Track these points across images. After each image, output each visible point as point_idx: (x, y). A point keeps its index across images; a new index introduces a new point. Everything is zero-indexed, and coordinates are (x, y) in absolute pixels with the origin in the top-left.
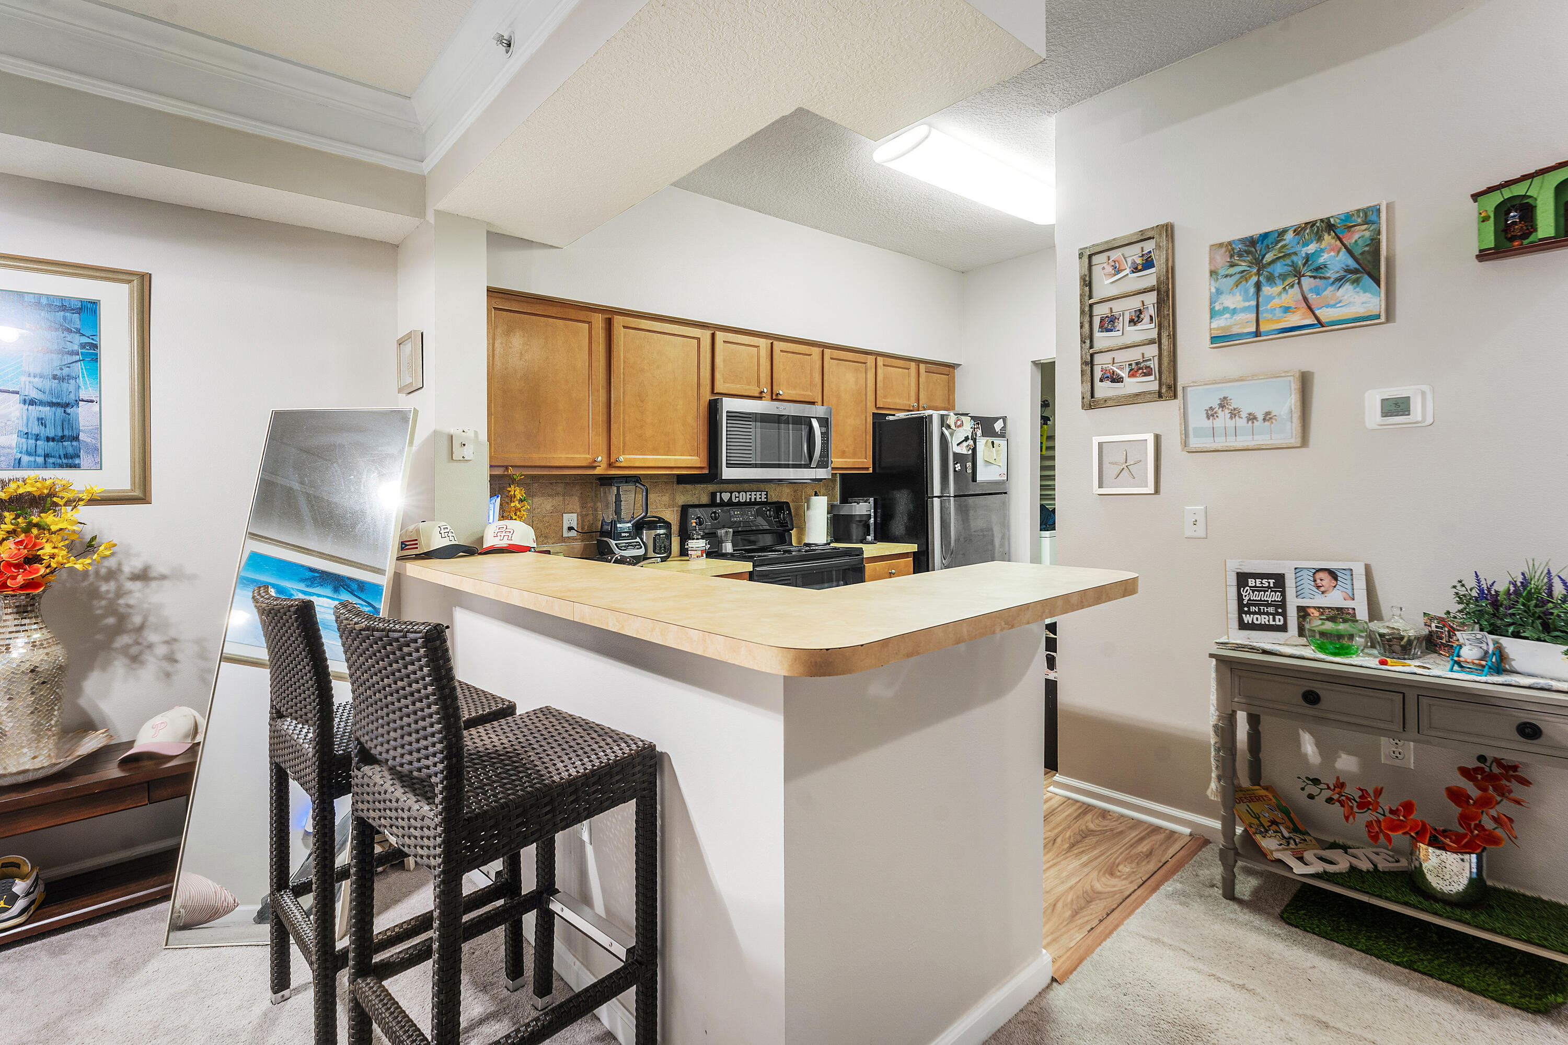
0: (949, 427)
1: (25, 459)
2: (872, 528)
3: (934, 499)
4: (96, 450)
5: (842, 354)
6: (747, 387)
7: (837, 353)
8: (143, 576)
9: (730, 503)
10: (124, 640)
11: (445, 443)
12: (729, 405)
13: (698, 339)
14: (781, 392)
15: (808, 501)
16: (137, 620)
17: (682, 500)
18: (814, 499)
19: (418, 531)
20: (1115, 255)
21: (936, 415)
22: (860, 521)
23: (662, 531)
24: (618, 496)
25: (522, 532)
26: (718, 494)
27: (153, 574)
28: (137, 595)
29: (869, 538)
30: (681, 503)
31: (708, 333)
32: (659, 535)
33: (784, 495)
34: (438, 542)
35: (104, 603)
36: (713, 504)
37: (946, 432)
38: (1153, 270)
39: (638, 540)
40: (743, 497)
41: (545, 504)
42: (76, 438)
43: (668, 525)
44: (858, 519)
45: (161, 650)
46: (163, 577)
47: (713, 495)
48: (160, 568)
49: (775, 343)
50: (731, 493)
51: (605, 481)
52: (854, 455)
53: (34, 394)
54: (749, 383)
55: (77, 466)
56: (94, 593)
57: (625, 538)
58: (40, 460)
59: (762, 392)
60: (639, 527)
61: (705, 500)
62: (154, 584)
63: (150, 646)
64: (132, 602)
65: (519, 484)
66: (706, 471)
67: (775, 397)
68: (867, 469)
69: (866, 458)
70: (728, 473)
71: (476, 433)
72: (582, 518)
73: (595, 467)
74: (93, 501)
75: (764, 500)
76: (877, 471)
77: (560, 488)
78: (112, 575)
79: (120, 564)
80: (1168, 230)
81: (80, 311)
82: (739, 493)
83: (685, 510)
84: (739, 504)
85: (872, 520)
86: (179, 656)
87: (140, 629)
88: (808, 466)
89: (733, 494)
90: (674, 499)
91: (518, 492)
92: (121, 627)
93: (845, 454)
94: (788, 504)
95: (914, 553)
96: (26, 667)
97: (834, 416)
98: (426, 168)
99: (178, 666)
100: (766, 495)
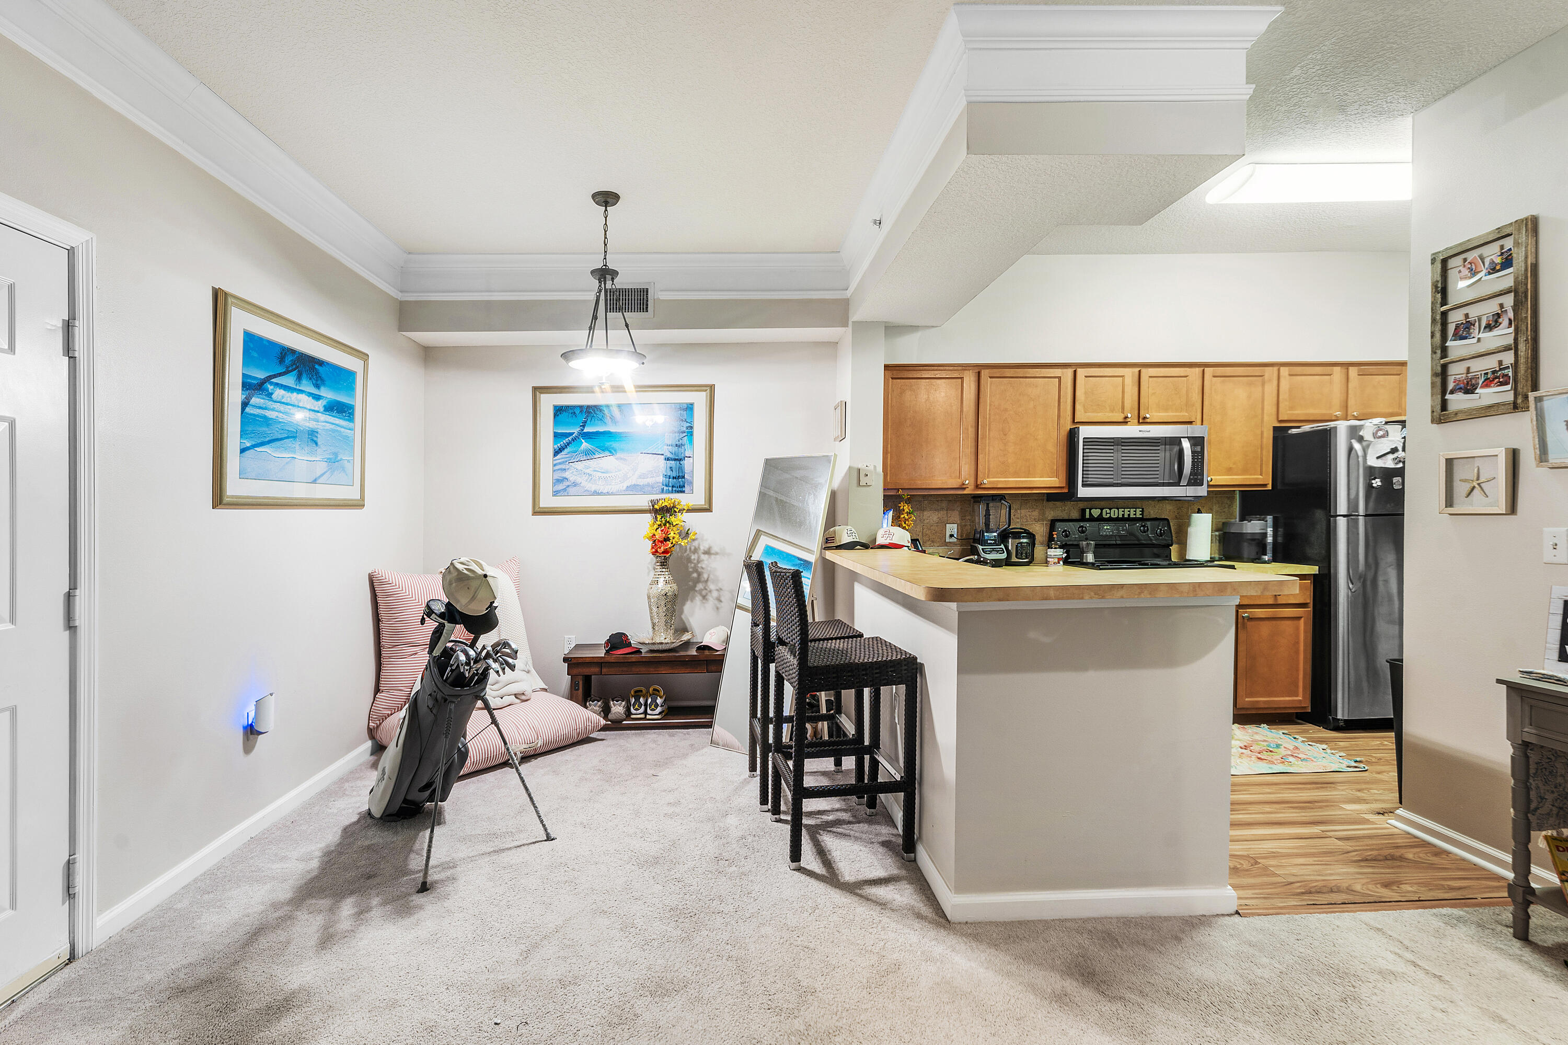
0: (1361, 439)
1: (665, 488)
2: (1269, 548)
3: (1338, 518)
4: (691, 483)
5: (1228, 371)
6: (1111, 414)
7: (1220, 371)
8: (708, 552)
9: (1100, 519)
10: (700, 586)
11: (855, 474)
12: (1085, 432)
13: (1059, 378)
14: (1148, 416)
15: (1189, 518)
16: (705, 576)
17: (1051, 515)
18: (1196, 517)
19: (835, 531)
20: (1471, 256)
21: (1342, 427)
22: (1253, 540)
23: (1025, 541)
24: (988, 511)
25: (902, 536)
26: (1088, 510)
27: (712, 552)
28: (706, 562)
29: (1266, 558)
30: (1050, 518)
31: (1070, 372)
32: (1022, 543)
33: (1166, 511)
34: (846, 539)
35: (693, 565)
36: (1083, 519)
37: (1357, 446)
38: (1511, 270)
39: (1002, 546)
40: (1114, 513)
41: (932, 517)
42: (683, 477)
43: (1031, 536)
44: (1249, 537)
45: (715, 594)
46: (717, 554)
47: (1083, 511)
48: (715, 549)
49: (1144, 370)
50: (1102, 510)
51: (977, 498)
52: (1245, 471)
53: (669, 455)
54: (1112, 411)
55: (684, 492)
56: (689, 560)
57: (991, 544)
58: (670, 489)
59: (1126, 417)
60: (1004, 537)
61: (1075, 514)
62: (713, 557)
63: (710, 591)
64: (704, 566)
65: (908, 501)
66: (1066, 491)
67: (1142, 421)
68: (1265, 485)
69: (1261, 474)
70: (1083, 492)
71: (875, 467)
72: (961, 528)
73: (964, 489)
74: (689, 511)
75: (1138, 516)
76: (1279, 487)
77: (944, 504)
78: (696, 551)
79: (699, 545)
80: (1532, 225)
82: (1110, 509)
83: (1053, 524)
84: (1110, 519)
85: (1270, 539)
86: (722, 599)
87: (707, 581)
88: (1177, 484)
89: (1104, 511)
90: (1044, 514)
91: (907, 508)
92: (698, 580)
93: (1229, 471)
94: (1167, 520)
95: (1314, 575)
96: (663, 592)
97: (1209, 434)
98: (848, 294)
99: (722, 604)
100: (1142, 511)
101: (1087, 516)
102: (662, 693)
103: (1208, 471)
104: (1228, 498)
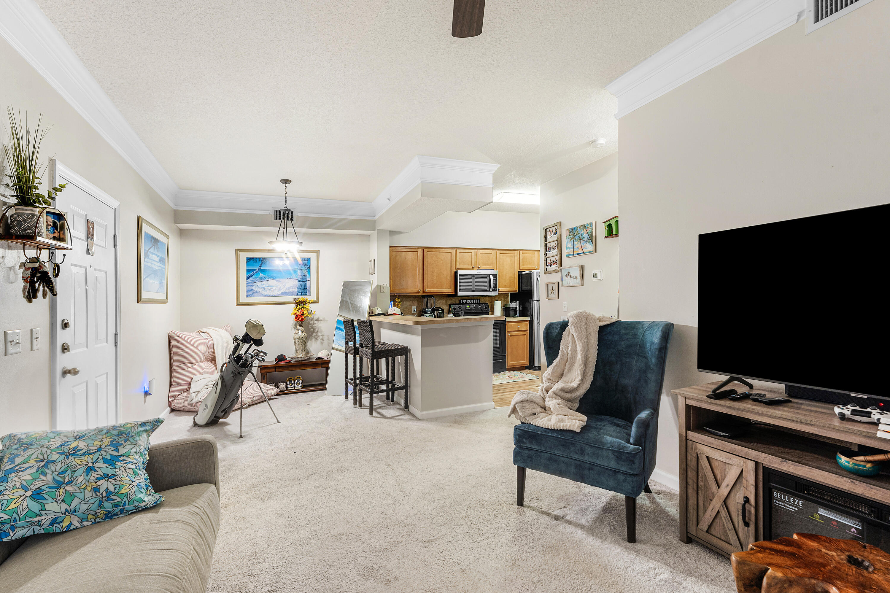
1: (298, 293)
2: (518, 312)
3: (534, 301)
4: (310, 291)
5: (504, 252)
6: (468, 266)
7: (502, 252)
8: (317, 320)
9: (466, 303)
10: (314, 334)
11: (379, 288)
12: (460, 272)
13: (451, 252)
14: (480, 267)
15: (494, 303)
16: (317, 330)
17: (449, 302)
18: (496, 302)
19: (373, 309)
20: (551, 229)
21: (535, 272)
22: (513, 310)
23: (440, 312)
24: (427, 301)
25: (397, 310)
27: (319, 320)
28: (317, 324)
29: (517, 316)
30: (449, 303)
31: (454, 250)
32: (439, 313)
33: (487, 300)
34: (377, 312)
35: (311, 326)
36: (460, 303)
37: (539, 278)
38: (556, 235)
39: (433, 314)
40: (471, 301)
41: (407, 304)
42: (307, 289)
43: (443, 310)
45: (321, 337)
46: (321, 320)
47: (460, 301)
48: (321, 318)
49: (478, 251)
50: (466, 300)
51: (423, 297)
52: (510, 286)
53: (300, 280)
54: (468, 265)
55: (307, 295)
56: (309, 323)
57: (429, 313)
58: (301, 294)
59: (473, 267)
60: (433, 311)
61: (457, 302)
62: (320, 322)
63: (319, 336)
64: (316, 326)
65: (398, 298)
66: (454, 293)
67: (478, 269)
68: (516, 291)
69: (515, 287)
70: (460, 294)
71: (387, 285)
72: (418, 308)
73: (419, 293)
74: (312, 303)
75: (478, 302)
76: (520, 291)
77: (411, 299)
78: (312, 319)
79: (314, 317)
80: (560, 224)
81: (307, 260)
82: (469, 300)
83: (450, 306)
84: (469, 303)
85: (518, 309)
86: (324, 339)
87: (317, 332)
88: (489, 291)
90: (447, 302)
91: (398, 300)
92: (313, 332)
93: (505, 286)
94: (487, 303)
95: (529, 320)
96: (301, 337)
97: (499, 273)
98: (375, 218)
99: (324, 341)
100: (480, 300)
101: (462, 302)
102: (301, 378)
103: (499, 286)
104: (507, 295)
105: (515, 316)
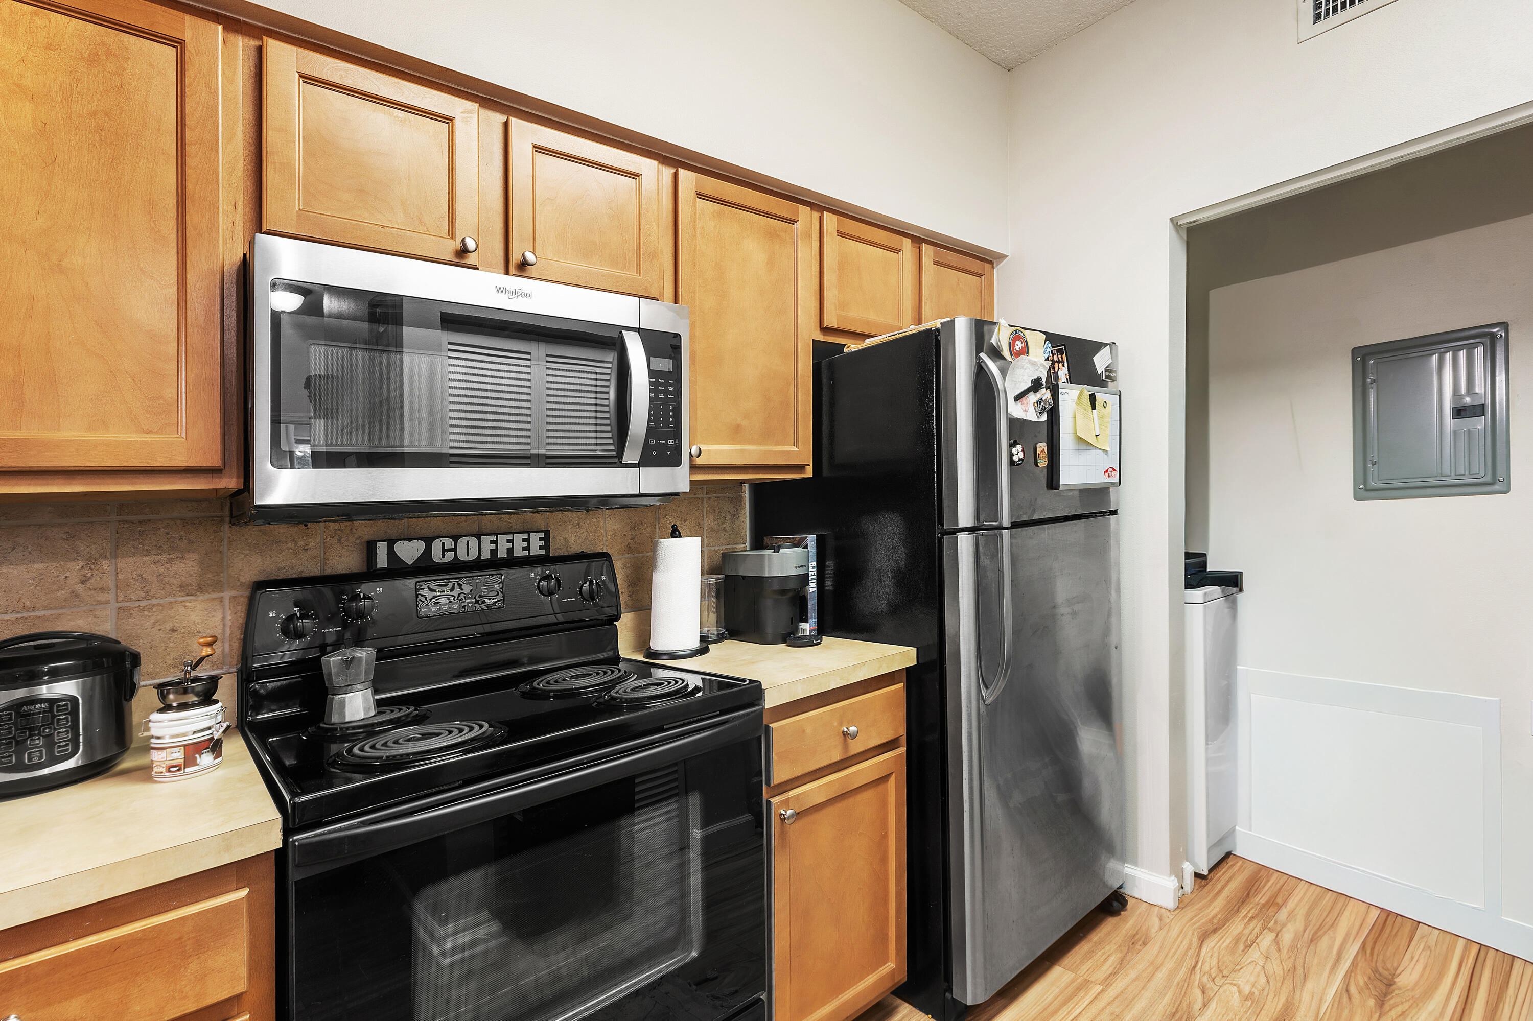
0: (996, 353)
2: (812, 604)
3: (960, 535)
5: (730, 190)
6: (405, 226)
7: (713, 182)
9: (425, 567)
14: (532, 259)
15: (655, 549)
17: (249, 566)
18: (669, 546)
21: (962, 324)
22: (783, 592)
26: (382, 548)
29: (807, 628)
33: (607, 534)
36: (369, 571)
37: (992, 366)
40: (467, 549)
44: (776, 587)
47: (370, 549)
49: (518, 125)
50: (429, 541)
52: (766, 435)
54: (414, 222)
59: (464, 253)
67: (517, 272)
68: (801, 468)
69: (795, 444)
75: (536, 549)
76: (826, 472)
82: (455, 538)
83: (255, 599)
84: (457, 567)
85: (812, 587)
88: (615, 460)
89: (437, 546)
93: (736, 433)
94: (606, 556)
95: (908, 669)
97: (693, 326)
100: (546, 539)
101: (382, 561)
103: (693, 430)
104: (731, 500)
105: (796, 629)
